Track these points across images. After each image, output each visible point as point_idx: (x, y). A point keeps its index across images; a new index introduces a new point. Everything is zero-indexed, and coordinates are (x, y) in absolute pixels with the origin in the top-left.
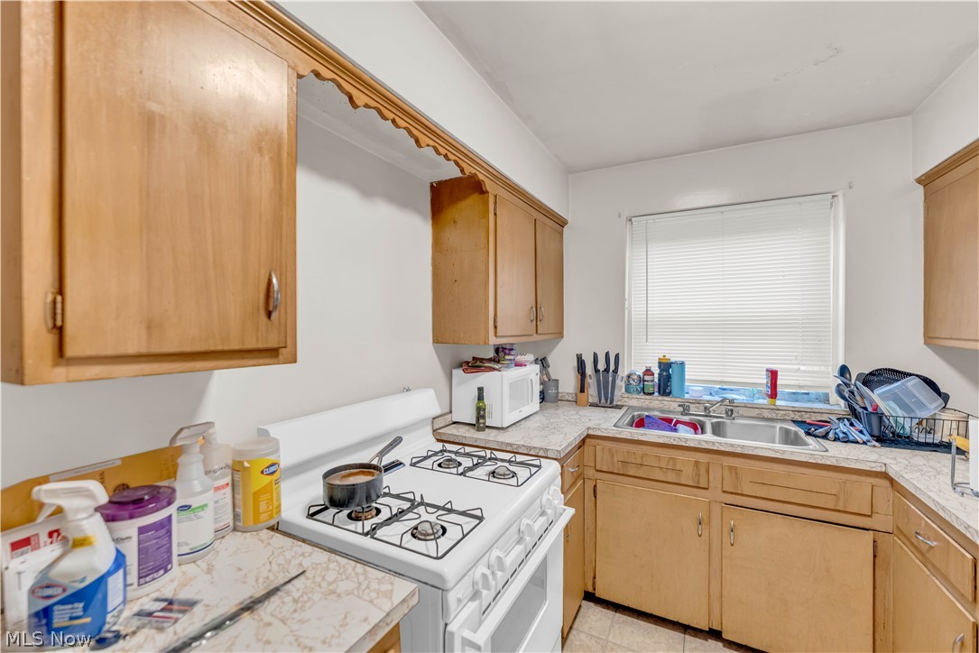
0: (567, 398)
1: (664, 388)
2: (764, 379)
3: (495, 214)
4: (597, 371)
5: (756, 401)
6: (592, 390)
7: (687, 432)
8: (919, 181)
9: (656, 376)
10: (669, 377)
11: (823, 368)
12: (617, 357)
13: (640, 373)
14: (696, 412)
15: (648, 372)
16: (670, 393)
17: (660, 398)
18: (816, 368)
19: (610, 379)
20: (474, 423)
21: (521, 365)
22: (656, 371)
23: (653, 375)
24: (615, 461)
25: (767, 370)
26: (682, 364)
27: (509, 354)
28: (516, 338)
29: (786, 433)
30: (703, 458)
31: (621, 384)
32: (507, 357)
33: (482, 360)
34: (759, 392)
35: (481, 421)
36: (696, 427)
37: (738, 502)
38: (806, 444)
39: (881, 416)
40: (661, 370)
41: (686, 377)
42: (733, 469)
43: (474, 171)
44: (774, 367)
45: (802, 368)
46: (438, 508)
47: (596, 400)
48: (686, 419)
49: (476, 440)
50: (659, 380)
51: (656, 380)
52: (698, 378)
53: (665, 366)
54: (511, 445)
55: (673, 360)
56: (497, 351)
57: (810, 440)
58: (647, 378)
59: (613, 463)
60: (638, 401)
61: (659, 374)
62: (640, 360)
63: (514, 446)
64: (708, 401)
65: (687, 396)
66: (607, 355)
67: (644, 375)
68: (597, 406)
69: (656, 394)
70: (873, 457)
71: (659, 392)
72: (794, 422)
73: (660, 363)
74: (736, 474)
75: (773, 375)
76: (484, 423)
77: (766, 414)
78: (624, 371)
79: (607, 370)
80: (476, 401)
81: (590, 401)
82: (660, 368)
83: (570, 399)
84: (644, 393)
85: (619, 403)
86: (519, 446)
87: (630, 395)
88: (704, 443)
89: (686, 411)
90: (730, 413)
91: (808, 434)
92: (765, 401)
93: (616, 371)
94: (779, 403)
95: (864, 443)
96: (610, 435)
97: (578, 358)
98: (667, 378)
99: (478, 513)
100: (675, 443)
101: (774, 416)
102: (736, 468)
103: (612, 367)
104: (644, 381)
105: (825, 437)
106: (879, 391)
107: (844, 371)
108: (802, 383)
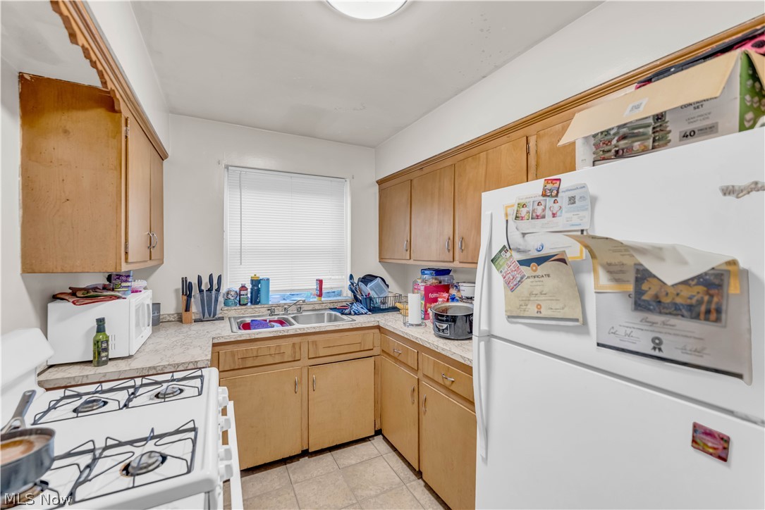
0: (168, 318)
1: (255, 300)
2: (314, 286)
3: (126, 137)
4: (201, 291)
5: (311, 300)
6: (195, 308)
7: (277, 327)
8: (377, 182)
9: (249, 290)
10: (259, 290)
11: (340, 277)
12: (220, 278)
13: (237, 289)
14: (280, 314)
15: (243, 288)
16: (259, 302)
17: (253, 307)
18: (337, 277)
19: (213, 296)
20: (92, 359)
21: (137, 292)
22: (249, 286)
23: (247, 290)
24: (236, 359)
25: (317, 280)
26: (268, 279)
27: (126, 281)
28: (138, 265)
29: (330, 315)
30: (296, 340)
31: (221, 299)
32: (124, 284)
33: (95, 289)
34: (311, 294)
35: (103, 354)
36: (281, 322)
37: (318, 363)
38: (343, 320)
39: (371, 299)
40: (253, 285)
41: (270, 289)
42: (315, 343)
43: (114, 88)
44: (320, 278)
45: (333, 277)
46: (146, 439)
47: (198, 317)
48: (276, 318)
49: (105, 374)
50: (251, 293)
51: (249, 295)
52: (277, 290)
53: (256, 282)
54: (154, 368)
55: (261, 277)
56: (109, 278)
57: (344, 317)
58: (242, 293)
59: (234, 362)
60: (235, 312)
61: (251, 289)
62: (235, 279)
63: (158, 368)
64: (285, 304)
65: (270, 303)
66: (211, 277)
67: (240, 291)
68: (202, 321)
69: (249, 304)
70: (373, 319)
71: (251, 302)
72: (331, 309)
73: (252, 281)
74: (316, 345)
75: (320, 282)
76: (107, 356)
77: (317, 307)
78: (224, 290)
79: (210, 290)
80: (95, 333)
81: (193, 318)
82: (252, 284)
83: (172, 319)
84: (240, 304)
85: (220, 316)
86: (164, 367)
87: (229, 308)
88: (298, 330)
89: (272, 313)
90: (299, 310)
91: (342, 314)
92: (316, 299)
93: (218, 290)
94: (323, 299)
95: (366, 314)
96: (233, 340)
97: (183, 281)
98: (257, 291)
99: (191, 425)
100: (281, 334)
101: (321, 307)
102: (316, 341)
103: (215, 287)
104: (240, 295)
105: (350, 314)
106: (369, 285)
107: (351, 277)
108: (333, 286)
